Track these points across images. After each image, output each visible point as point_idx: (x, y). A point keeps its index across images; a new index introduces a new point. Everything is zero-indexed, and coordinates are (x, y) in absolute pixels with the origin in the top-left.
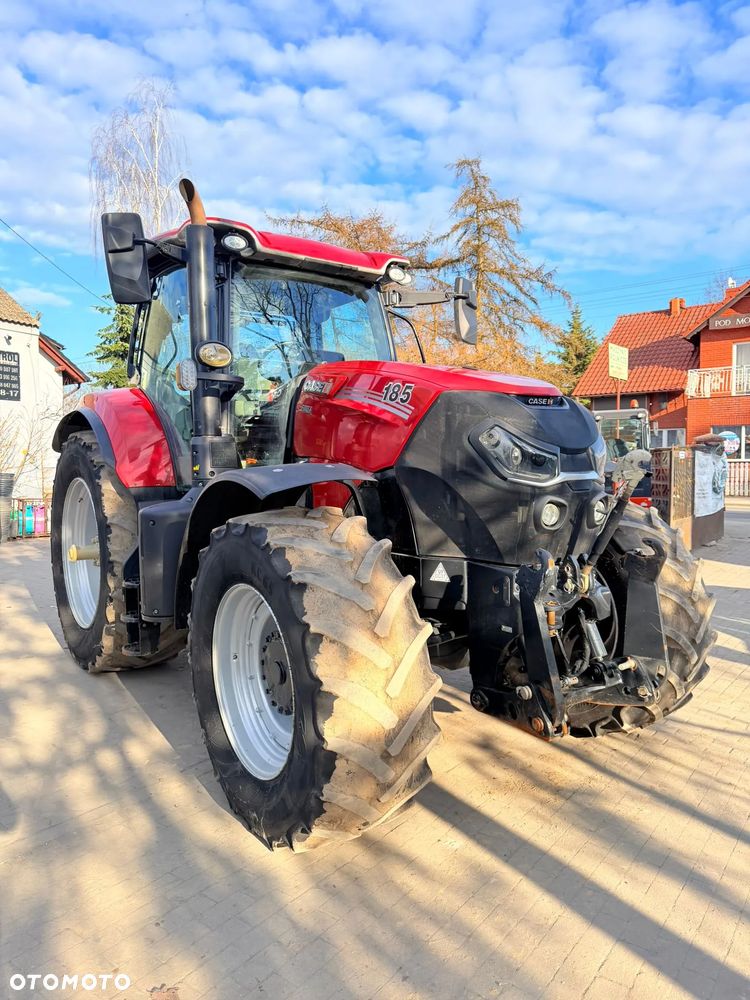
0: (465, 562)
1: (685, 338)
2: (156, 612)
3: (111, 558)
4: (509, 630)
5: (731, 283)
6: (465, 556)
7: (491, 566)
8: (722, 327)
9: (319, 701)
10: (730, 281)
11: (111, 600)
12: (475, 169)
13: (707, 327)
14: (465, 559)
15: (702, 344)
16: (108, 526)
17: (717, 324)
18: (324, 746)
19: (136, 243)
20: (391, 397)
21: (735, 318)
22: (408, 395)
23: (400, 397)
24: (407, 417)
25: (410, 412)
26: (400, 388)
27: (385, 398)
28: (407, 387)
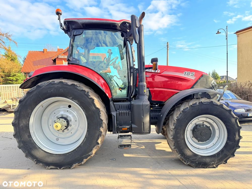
1: (52, 60)
2: (148, 131)
3: (103, 122)
10: (58, 47)
11: (101, 136)
13: (58, 57)
15: (56, 62)
16: (100, 112)
17: (60, 57)
20: (187, 75)
21: (64, 56)
22: (193, 74)
23: (190, 75)
24: (194, 79)
25: (195, 78)
26: (190, 73)
27: (185, 75)
28: (192, 73)
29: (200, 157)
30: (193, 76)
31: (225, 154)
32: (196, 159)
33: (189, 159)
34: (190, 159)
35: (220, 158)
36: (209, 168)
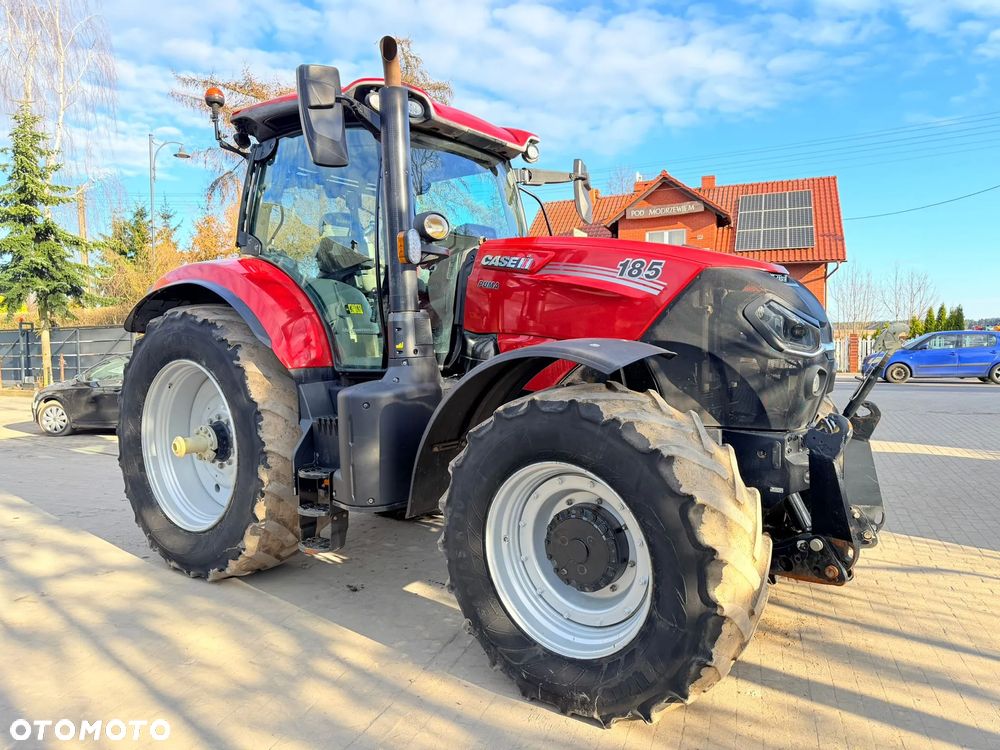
0: (720, 431)
1: (605, 227)
2: (371, 501)
3: (266, 448)
4: (780, 490)
5: (639, 177)
6: (719, 425)
7: (753, 433)
8: (637, 216)
9: (711, 569)
10: (638, 175)
11: (263, 495)
12: (406, 49)
13: (625, 216)
14: (718, 427)
15: (619, 232)
16: (259, 413)
17: (633, 214)
18: (719, 612)
19: (338, 100)
20: (630, 274)
21: (648, 209)
22: (657, 270)
23: (644, 273)
24: (656, 293)
25: (662, 288)
26: (642, 264)
27: (621, 274)
28: (654, 264)
29: (540, 652)
30: (654, 280)
31: (635, 673)
32: (519, 657)
33: (495, 647)
34: (499, 648)
35: (614, 684)
36: (573, 715)
